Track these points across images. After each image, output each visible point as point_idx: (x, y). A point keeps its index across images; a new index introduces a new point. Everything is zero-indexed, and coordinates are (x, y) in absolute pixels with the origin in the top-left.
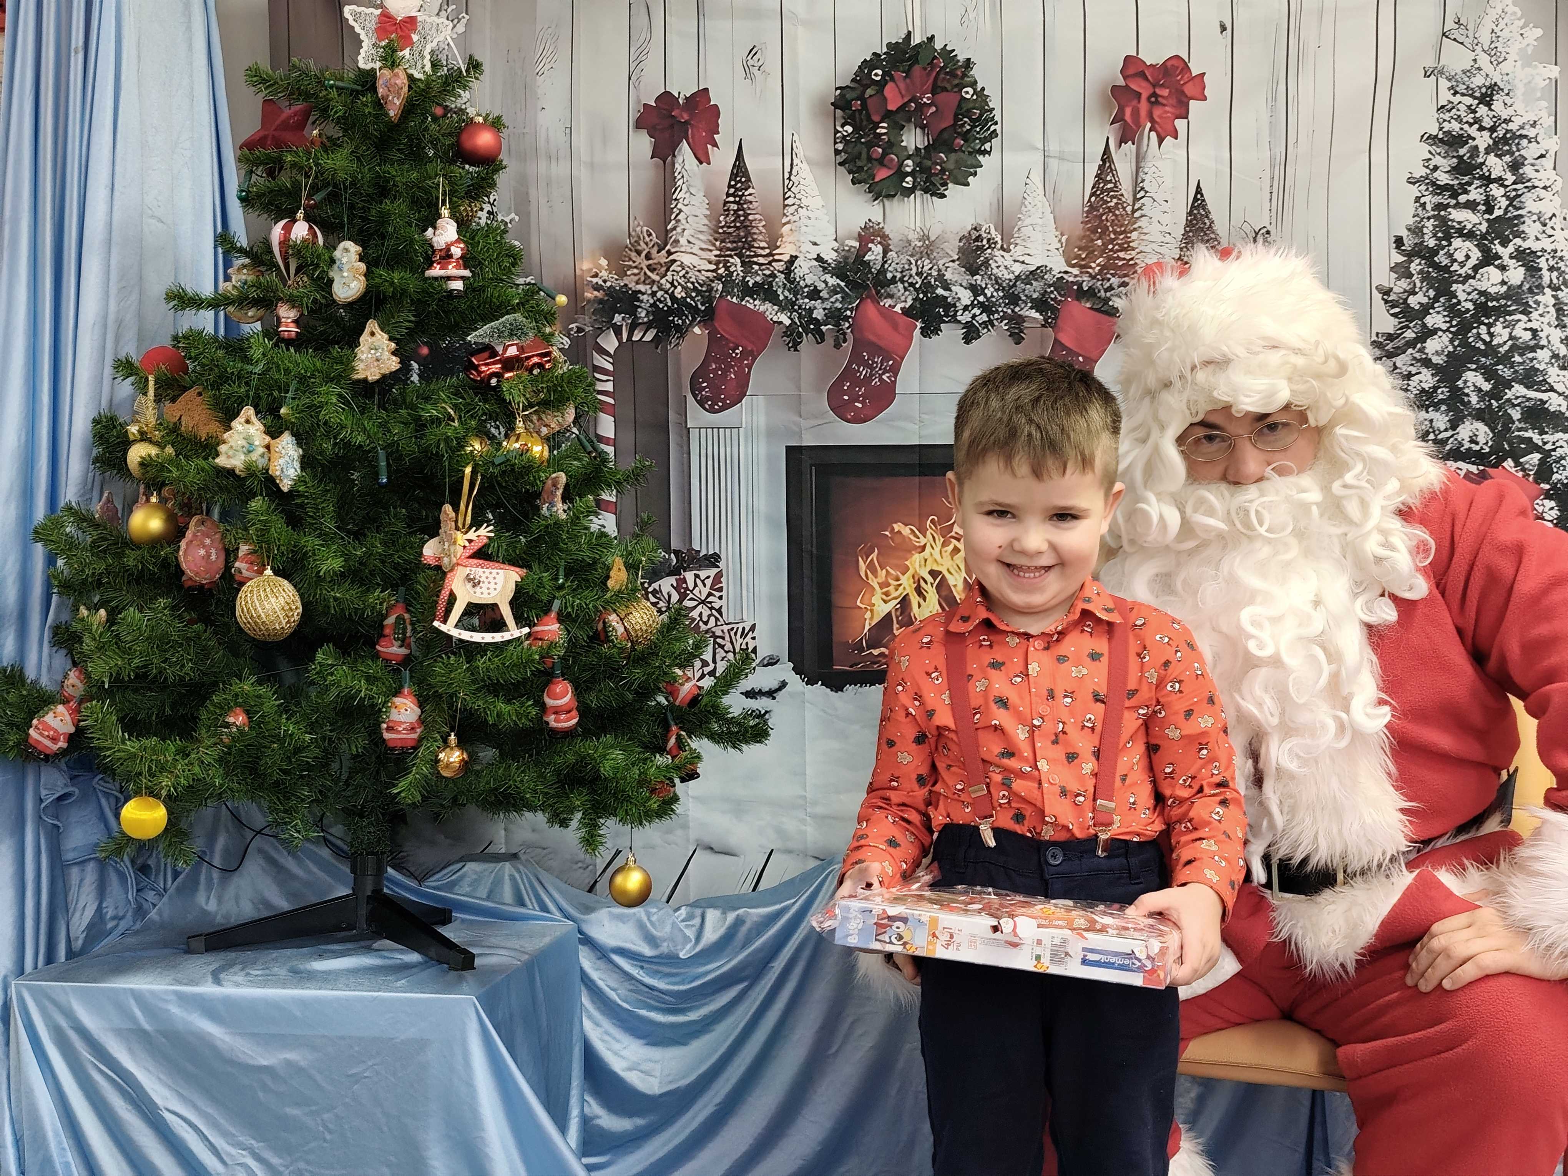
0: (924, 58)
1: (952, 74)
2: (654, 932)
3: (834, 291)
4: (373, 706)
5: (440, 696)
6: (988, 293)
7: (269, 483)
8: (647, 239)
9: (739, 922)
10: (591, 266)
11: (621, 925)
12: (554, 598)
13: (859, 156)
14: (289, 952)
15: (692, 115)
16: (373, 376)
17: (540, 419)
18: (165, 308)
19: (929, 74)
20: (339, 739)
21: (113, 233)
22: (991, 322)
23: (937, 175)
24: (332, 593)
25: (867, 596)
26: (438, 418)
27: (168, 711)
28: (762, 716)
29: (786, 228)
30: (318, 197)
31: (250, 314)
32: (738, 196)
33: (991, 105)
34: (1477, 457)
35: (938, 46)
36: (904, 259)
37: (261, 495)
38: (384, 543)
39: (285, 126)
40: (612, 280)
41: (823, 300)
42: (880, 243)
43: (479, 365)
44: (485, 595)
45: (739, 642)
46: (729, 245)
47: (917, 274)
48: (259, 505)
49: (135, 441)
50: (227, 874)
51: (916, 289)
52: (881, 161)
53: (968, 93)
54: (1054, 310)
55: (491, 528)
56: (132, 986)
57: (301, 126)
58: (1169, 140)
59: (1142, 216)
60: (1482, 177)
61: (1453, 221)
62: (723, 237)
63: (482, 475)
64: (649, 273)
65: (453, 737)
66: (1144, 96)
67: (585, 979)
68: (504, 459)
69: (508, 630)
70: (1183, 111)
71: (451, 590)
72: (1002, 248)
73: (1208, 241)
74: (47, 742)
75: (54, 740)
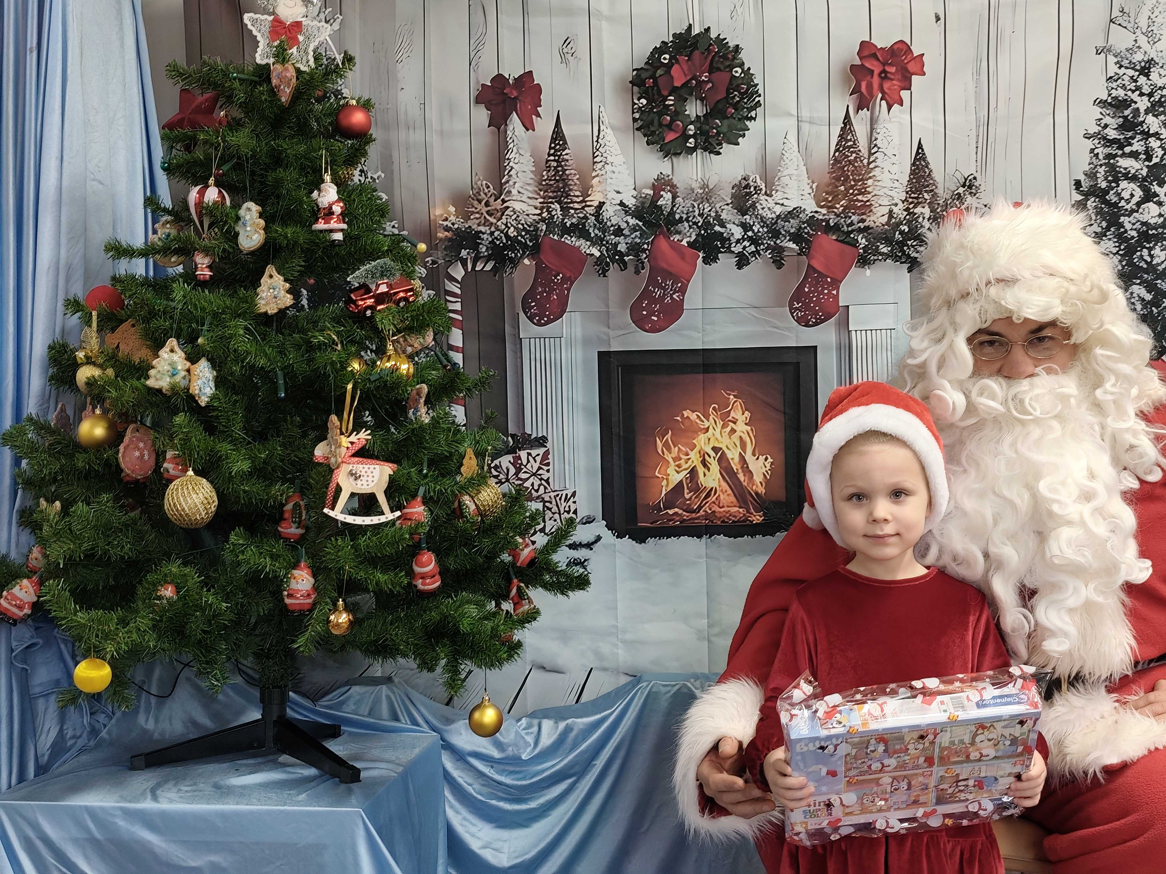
0: (702, 45)
1: (725, 57)
2: (502, 739)
3: (634, 229)
4: (276, 577)
5: (330, 570)
6: (756, 229)
7: (190, 400)
8: (486, 190)
9: (568, 730)
10: (442, 212)
12: (420, 486)
13: (652, 123)
14: (213, 767)
15: (520, 92)
16: (272, 310)
17: (405, 340)
18: (105, 257)
19: (706, 58)
20: (249, 603)
21: (63, 196)
22: (758, 252)
23: (713, 137)
24: (242, 487)
25: (663, 469)
26: (324, 343)
27: (112, 582)
28: (581, 563)
29: (596, 180)
31: (173, 260)
32: (557, 155)
33: (756, 81)
35: (713, 35)
36: (689, 203)
37: (183, 411)
38: (283, 445)
39: (198, 110)
40: (459, 223)
41: (626, 236)
42: (669, 191)
43: (356, 300)
44: (365, 487)
45: (563, 505)
46: (551, 194)
47: (699, 215)
48: (182, 419)
49: (82, 364)
50: (162, 700)
51: (698, 227)
52: (670, 127)
53: (737, 72)
54: (808, 242)
55: (369, 432)
56: (86, 804)
57: (211, 110)
58: (896, 107)
59: (876, 167)
60: (1143, 133)
61: (1120, 167)
62: (545, 188)
63: (361, 390)
64: (488, 217)
65: (341, 602)
66: (876, 72)
67: (448, 777)
68: (378, 377)
69: (384, 514)
70: (907, 84)
71: (338, 484)
72: (766, 194)
73: (928, 186)
74: (15, 610)
75: (20, 608)
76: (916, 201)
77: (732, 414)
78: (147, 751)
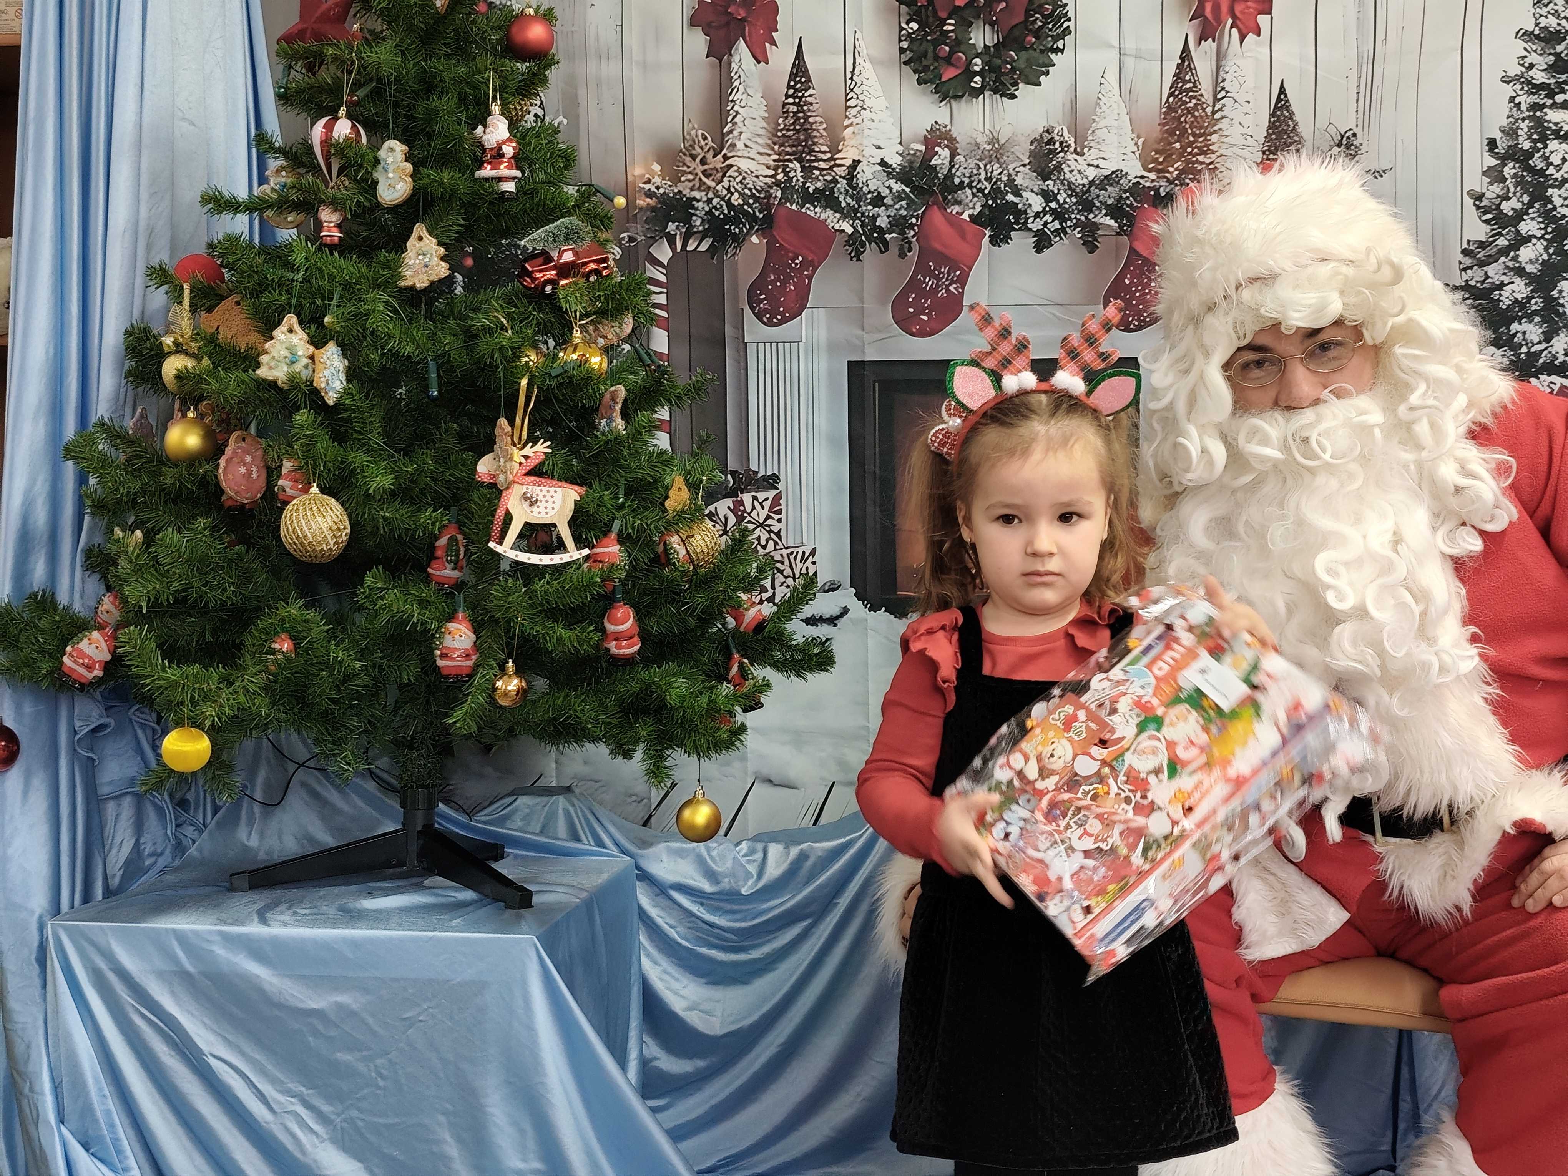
2: (713, 866)
3: (899, 197)
4: (426, 631)
5: (497, 621)
6: (1061, 199)
7: (314, 396)
8: (703, 143)
9: (803, 857)
10: (643, 172)
11: (680, 860)
12: (614, 519)
13: (925, 55)
14: (336, 890)
15: (749, 12)
16: (421, 282)
18: (200, 212)
20: (389, 667)
21: (143, 135)
22: (1063, 229)
23: (1007, 74)
24: (381, 513)
26: (490, 328)
27: (209, 638)
28: (823, 642)
29: (849, 130)
30: (361, 93)
31: (289, 219)
32: (797, 97)
36: (972, 163)
37: (306, 407)
38: (436, 460)
39: (325, 18)
40: (665, 187)
41: (887, 207)
42: (947, 146)
43: (533, 272)
44: (543, 515)
45: (799, 566)
46: (788, 149)
47: (986, 179)
48: (304, 418)
49: (170, 353)
50: (270, 809)
51: (984, 195)
52: (948, 60)
54: (1130, 217)
55: (549, 443)
56: (174, 926)
57: (341, 18)
58: (1251, 37)
59: (1222, 118)
61: (1549, 122)
62: (781, 140)
63: (538, 388)
64: (704, 179)
65: (510, 664)
67: (643, 915)
68: (560, 371)
69: (567, 551)
70: (1266, 6)
71: (507, 510)
72: (1075, 151)
73: (1291, 144)
74: (82, 671)
75: (89, 668)
78: (251, 869)
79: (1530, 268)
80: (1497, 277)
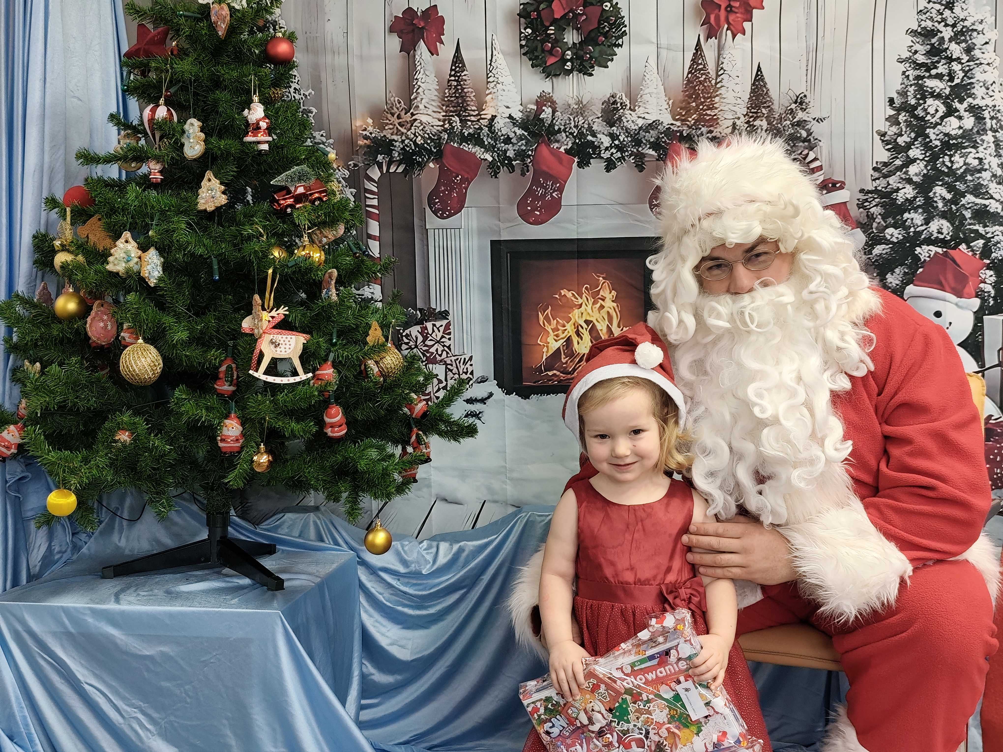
2: (407, 557)
3: (520, 138)
4: (211, 425)
5: (254, 420)
6: (621, 138)
7: (142, 281)
8: (398, 105)
9: (461, 550)
10: (362, 124)
12: (330, 351)
13: (536, 49)
14: (167, 577)
15: (427, 23)
16: (210, 208)
17: (321, 232)
18: (75, 164)
21: (46, 110)
22: (623, 158)
23: (586, 61)
24: (184, 353)
25: (544, 338)
26: (253, 235)
27: (82, 428)
28: (476, 415)
29: (489, 97)
30: (172, 90)
31: (133, 165)
32: (457, 76)
33: (622, 14)
34: (942, 243)
36: (566, 117)
37: (135, 290)
38: (218, 319)
39: (152, 42)
40: (376, 133)
41: (514, 144)
42: (550, 106)
43: (279, 200)
44: (283, 353)
45: (462, 367)
46: (452, 109)
47: (575, 127)
48: (133, 298)
49: (59, 251)
50: (132, 523)
51: (574, 137)
52: (551, 52)
53: (607, 6)
54: (665, 149)
55: (287, 308)
56: (63, 605)
57: (162, 40)
58: (739, 36)
59: (722, 87)
60: (947, 58)
61: (927, 87)
62: (447, 103)
63: (280, 274)
64: (399, 128)
65: (262, 446)
66: (723, 7)
67: (363, 588)
68: (294, 263)
69: (298, 375)
70: (749, 17)
71: (261, 351)
72: (630, 109)
73: (765, 103)
74: (4, 450)
75: (8, 448)
76: (755, 115)
77: (602, 293)
78: (115, 563)
79: (915, 179)
80: (895, 184)
